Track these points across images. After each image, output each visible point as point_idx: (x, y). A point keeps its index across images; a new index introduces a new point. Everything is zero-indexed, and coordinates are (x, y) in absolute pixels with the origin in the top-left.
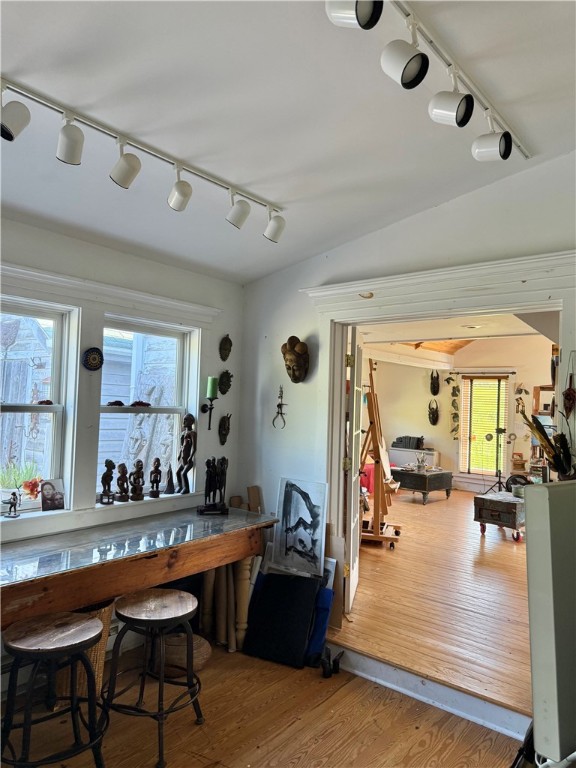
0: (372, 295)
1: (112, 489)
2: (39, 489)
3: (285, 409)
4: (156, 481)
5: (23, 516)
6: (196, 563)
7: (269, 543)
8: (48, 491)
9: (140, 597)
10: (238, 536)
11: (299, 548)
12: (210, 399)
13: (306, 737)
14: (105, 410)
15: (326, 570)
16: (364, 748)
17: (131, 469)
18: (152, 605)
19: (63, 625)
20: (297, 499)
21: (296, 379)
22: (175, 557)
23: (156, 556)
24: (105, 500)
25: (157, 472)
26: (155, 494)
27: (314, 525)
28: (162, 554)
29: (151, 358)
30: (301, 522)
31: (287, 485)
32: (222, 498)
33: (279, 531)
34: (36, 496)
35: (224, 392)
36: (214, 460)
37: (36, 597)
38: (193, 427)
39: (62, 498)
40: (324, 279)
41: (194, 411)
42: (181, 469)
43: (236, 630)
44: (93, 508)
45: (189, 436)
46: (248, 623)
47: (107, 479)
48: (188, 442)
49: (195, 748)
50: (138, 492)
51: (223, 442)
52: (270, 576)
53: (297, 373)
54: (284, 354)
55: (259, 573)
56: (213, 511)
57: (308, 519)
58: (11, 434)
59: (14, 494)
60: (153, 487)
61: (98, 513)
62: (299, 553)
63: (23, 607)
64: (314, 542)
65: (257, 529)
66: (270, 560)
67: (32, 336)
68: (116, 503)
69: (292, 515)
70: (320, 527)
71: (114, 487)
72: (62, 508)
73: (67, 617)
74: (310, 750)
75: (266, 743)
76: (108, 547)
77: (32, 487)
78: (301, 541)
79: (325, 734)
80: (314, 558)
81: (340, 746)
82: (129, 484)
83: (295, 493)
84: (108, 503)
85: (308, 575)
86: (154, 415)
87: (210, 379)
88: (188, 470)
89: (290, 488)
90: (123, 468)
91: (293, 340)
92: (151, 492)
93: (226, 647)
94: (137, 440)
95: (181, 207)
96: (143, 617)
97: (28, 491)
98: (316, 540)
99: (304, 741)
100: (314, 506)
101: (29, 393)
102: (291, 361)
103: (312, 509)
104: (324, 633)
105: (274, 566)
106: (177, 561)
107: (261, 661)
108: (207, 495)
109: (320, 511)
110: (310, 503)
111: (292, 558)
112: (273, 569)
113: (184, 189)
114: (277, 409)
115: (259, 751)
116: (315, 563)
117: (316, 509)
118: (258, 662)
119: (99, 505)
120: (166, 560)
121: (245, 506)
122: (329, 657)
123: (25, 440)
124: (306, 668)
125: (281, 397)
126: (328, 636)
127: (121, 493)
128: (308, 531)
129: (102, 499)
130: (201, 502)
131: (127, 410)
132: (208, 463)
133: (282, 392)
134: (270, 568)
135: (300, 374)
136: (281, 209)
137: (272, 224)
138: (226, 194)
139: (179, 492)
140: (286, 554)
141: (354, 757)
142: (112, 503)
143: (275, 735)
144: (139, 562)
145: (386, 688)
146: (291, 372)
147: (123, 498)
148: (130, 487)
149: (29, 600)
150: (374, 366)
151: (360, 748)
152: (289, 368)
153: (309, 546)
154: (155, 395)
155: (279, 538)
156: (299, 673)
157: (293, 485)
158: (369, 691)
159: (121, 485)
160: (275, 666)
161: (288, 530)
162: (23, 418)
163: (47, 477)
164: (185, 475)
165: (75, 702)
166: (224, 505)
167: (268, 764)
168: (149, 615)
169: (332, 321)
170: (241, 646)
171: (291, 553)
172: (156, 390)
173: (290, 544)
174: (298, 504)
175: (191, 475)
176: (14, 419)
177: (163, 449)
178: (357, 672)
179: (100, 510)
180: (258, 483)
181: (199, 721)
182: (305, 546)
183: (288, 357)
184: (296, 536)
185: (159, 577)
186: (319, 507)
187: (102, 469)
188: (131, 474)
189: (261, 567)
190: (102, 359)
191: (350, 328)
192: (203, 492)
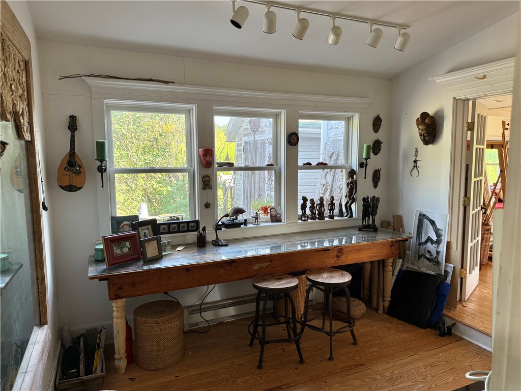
0: (485, 77)
1: (306, 213)
2: (269, 211)
3: (419, 164)
4: (332, 209)
5: (261, 225)
6: (354, 257)
7: (407, 252)
8: (274, 213)
9: (320, 270)
10: (382, 244)
11: (428, 256)
12: (365, 159)
13: (420, 364)
14: (301, 168)
15: (446, 271)
16: (458, 378)
17: (317, 202)
18: (325, 275)
19: (280, 279)
20: (427, 225)
21: (426, 143)
22: (341, 252)
23: (329, 250)
24: (303, 219)
25: (332, 204)
26: (332, 217)
27: (438, 242)
28: (332, 249)
29: (333, 134)
30: (429, 239)
31: (420, 215)
32: (373, 221)
33: (414, 244)
34: (267, 215)
35: (376, 154)
36: (368, 197)
37: (267, 264)
38: (355, 177)
39: (280, 217)
40: (447, 69)
41: (355, 167)
42: (347, 203)
43: (384, 301)
44: (297, 222)
45: (352, 183)
46: (391, 297)
47: (304, 207)
48: (351, 186)
49: (351, 355)
50: (322, 215)
51: (375, 186)
52: (407, 271)
53: (427, 138)
54: (418, 125)
55: (400, 269)
56: (368, 228)
57: (434, 238)
58: (259, 182)
59: (257, 213)
60: (330, 213)
61: (299, 226)
62: (428, 259)
63: (261, 268)
64: (438, 253)
65: (396, 241)
66: (408, 262)
67: (267, 126)
68: (309, 220)
69: (423, 235)
70: (442, 243)
71: (308, 212)
72: (281, 221)
73: (282, 275)
74: (421, 371)
75: (394, 362)
76: (306, 245)
77: (265, 210)
78: (429, 252)
79: (433, 366)
80: (438, 263)
81: (441, 373)
82: (317, 210)
83: (425, 220)
84: (305, 220)
85: (433, 273)
86: (333, 170)
87: (365, 146)
88: (351, 203)
89: (422, 217)
90: (312, 201)
91: (424, 115)
92: (329, 215)
93: (377, 310)
94: (324, 185)
95: (336, 42)
96: (320, 280)
97: (263, 212)
98: (440, 252)
99: (418, 366)
100: (439, 229)
101: (267, 159)
102: (422, 130)
103: (437, 231)
104: (442, 310)
105: (410, 266)
106: (342, 255)
107: (399, 321)
108: (364, 218)
109: (443, 233)
110: (436, 227)
111: (423, 261)
112: (410, 268)
113: (336, 31)
114: (413, 164)
115: (388, 365)
116: (438, 266)
117: (440, 231)
118: (396, 321)
119: (300, 221)
120: (336, 253)
121: (391, 227)
122: (444, 324)
123: (266, 185)
124: (428, 329)
125: (416, 155)
126: (445, 312)
127: (312, 215)
128: (434, 245)
129: (301, 218)
130: (360, 223)
131: (314, 168)
132: (364, 199)
133: (417, 152)
134: (407, 267)
135: (429, 139)
136: (408, 27)
137: (400, 39)
138: (366, 26)
139: (346, 216)
140: (419, 259)
141: (450, 380)
142: (307, 220)
143: (399, 359)
144: (320, 253)
145: (485, 349)
146: (422, 137)
147: (313, 218)
148: (317, 212)
149: (264, 265)
150: (507, 127)
151: (455, 377)
152: (421, 135)
153: (435, 255)
154: (334, 157)
155: (414, 249)
156: (423, 331)
157: (424, 215)
158: (472, 349)
159: (311, 211)
160: (407, 324)
161: (420, 244)
162: (264, 173)
163: (273, 205)
164: (350, 206)
165: (288, 319)
166: (375, 225)
167: (392, 372)
168: (323, 280)
169: (454, 98)
170: (386, 310)
171: (422, 259)
172: (334, 154)
173: (422, 252)
174: (427, 227)
175: (353, 206)
176: (260, 174)
177: (339, 190)
178: (464, 337)
179: (300, 224)
180: (400, 213)
181: (355, 343)
182: (431, 255)
183: (420, 127)
184: (425, 249)
185: (332, 262)
186: (442, 230)
187: (300, 202)
188: (317, 205)
189: (401, 266)
190: (298, 139)
191: (471, 102)
192: (361, 218)
